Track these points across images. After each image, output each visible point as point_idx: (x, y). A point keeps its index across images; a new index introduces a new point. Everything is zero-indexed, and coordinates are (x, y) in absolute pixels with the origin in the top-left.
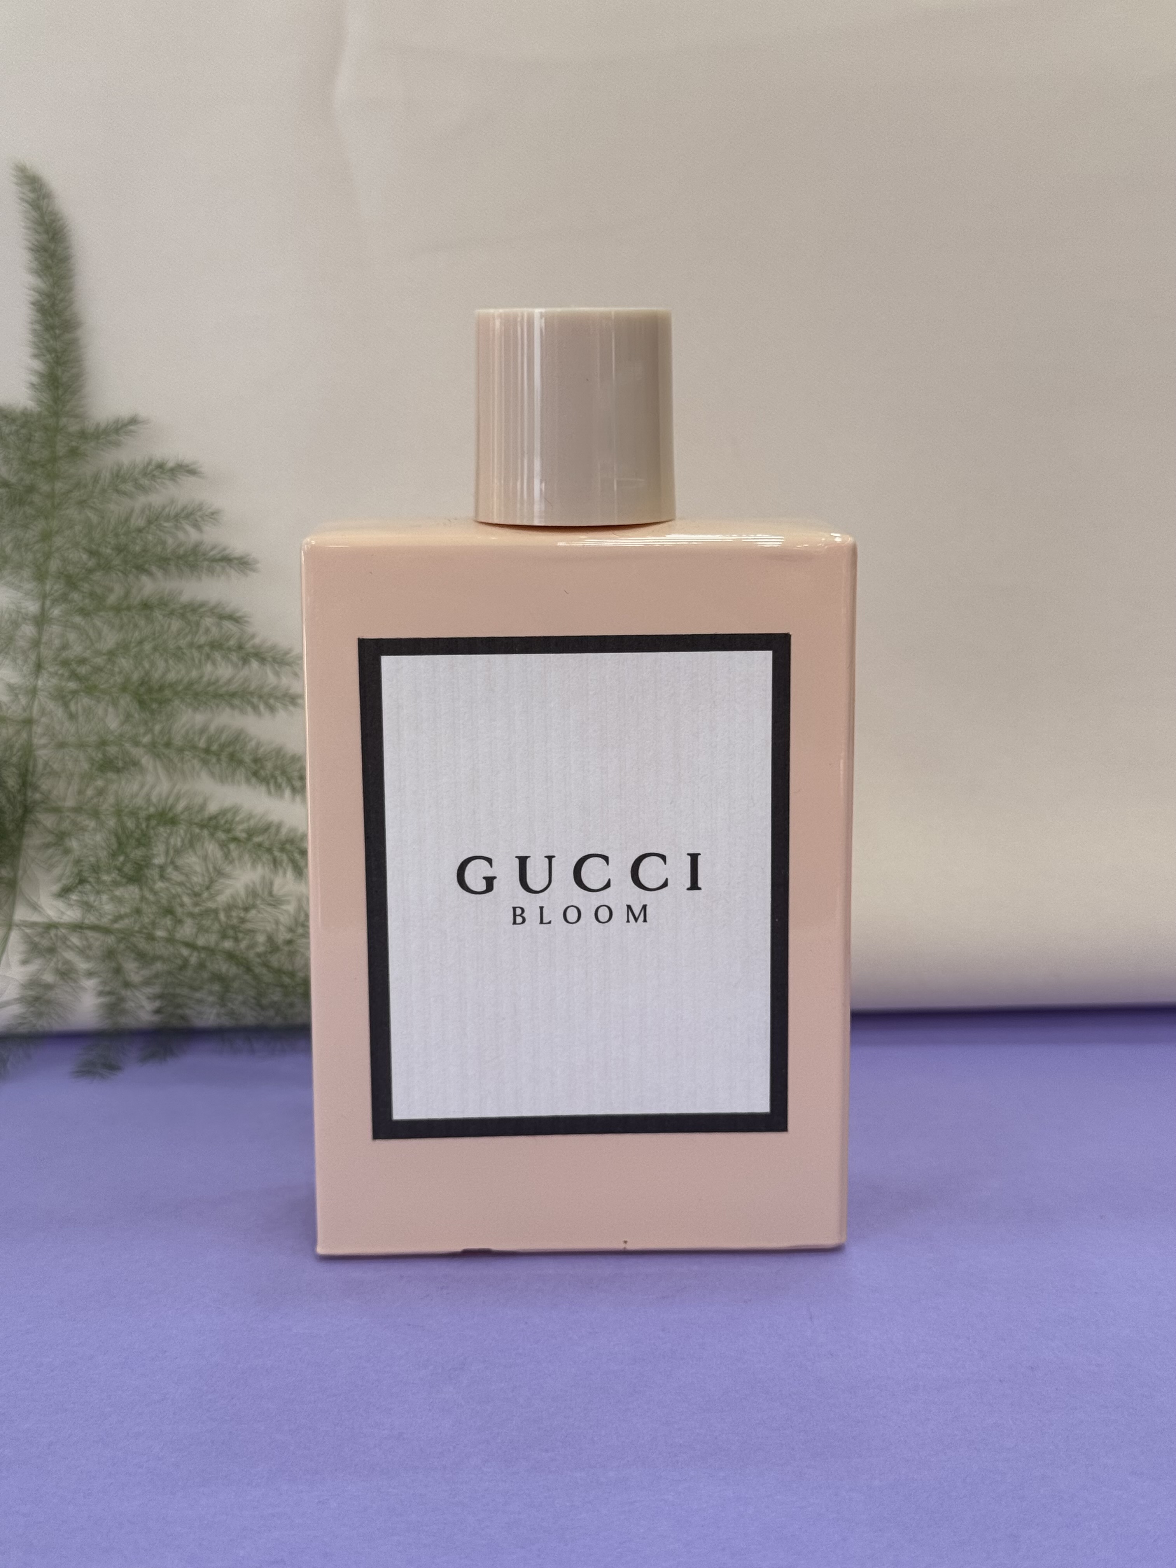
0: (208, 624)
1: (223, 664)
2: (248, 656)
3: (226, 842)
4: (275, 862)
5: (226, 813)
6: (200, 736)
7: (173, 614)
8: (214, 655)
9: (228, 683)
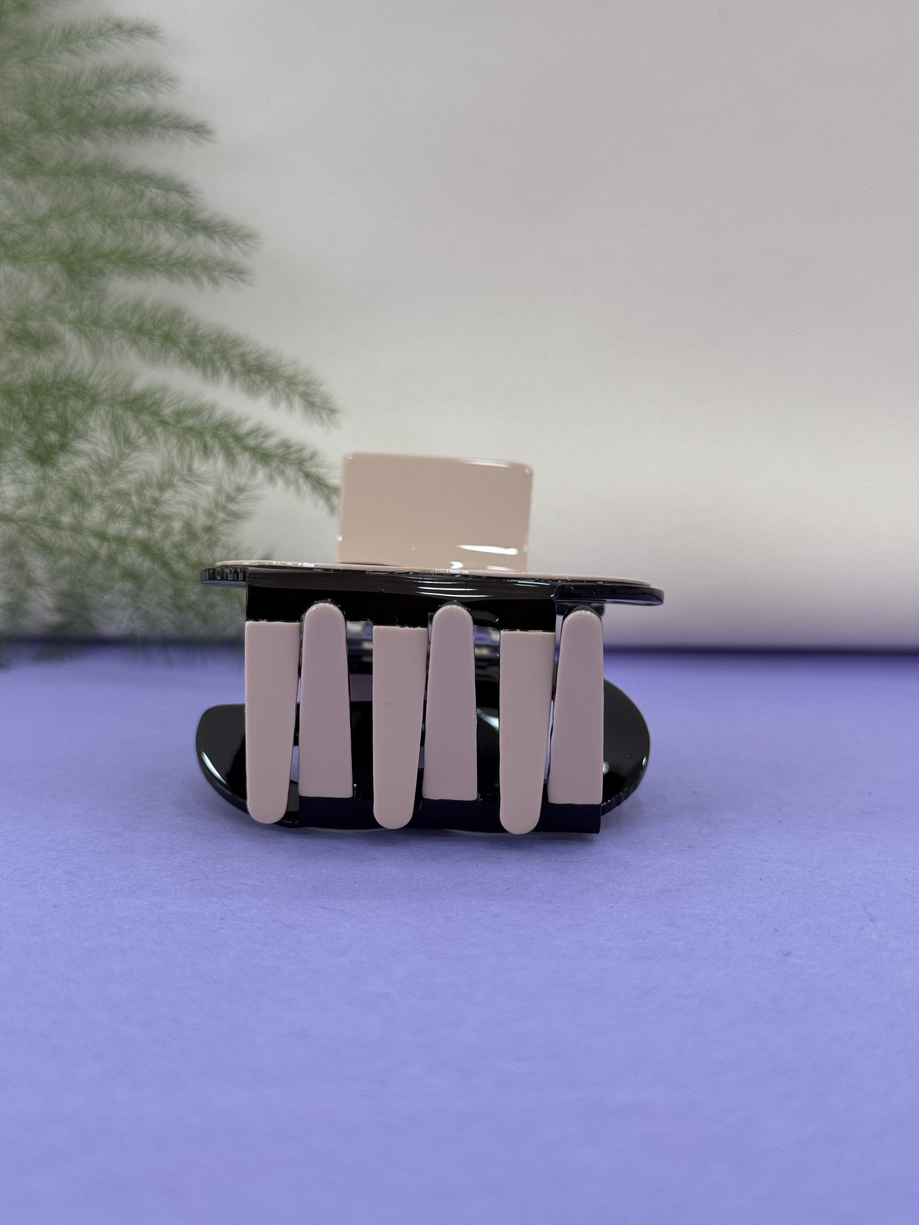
0: (154, 195)
1: (166, 235)
2: (195, 228)
3: (152, 425)
4: (205, 446)
5: (154, 393)
6: (133, 312)
7: (116, 182)
8: (157, 225)
9: (169, 253)
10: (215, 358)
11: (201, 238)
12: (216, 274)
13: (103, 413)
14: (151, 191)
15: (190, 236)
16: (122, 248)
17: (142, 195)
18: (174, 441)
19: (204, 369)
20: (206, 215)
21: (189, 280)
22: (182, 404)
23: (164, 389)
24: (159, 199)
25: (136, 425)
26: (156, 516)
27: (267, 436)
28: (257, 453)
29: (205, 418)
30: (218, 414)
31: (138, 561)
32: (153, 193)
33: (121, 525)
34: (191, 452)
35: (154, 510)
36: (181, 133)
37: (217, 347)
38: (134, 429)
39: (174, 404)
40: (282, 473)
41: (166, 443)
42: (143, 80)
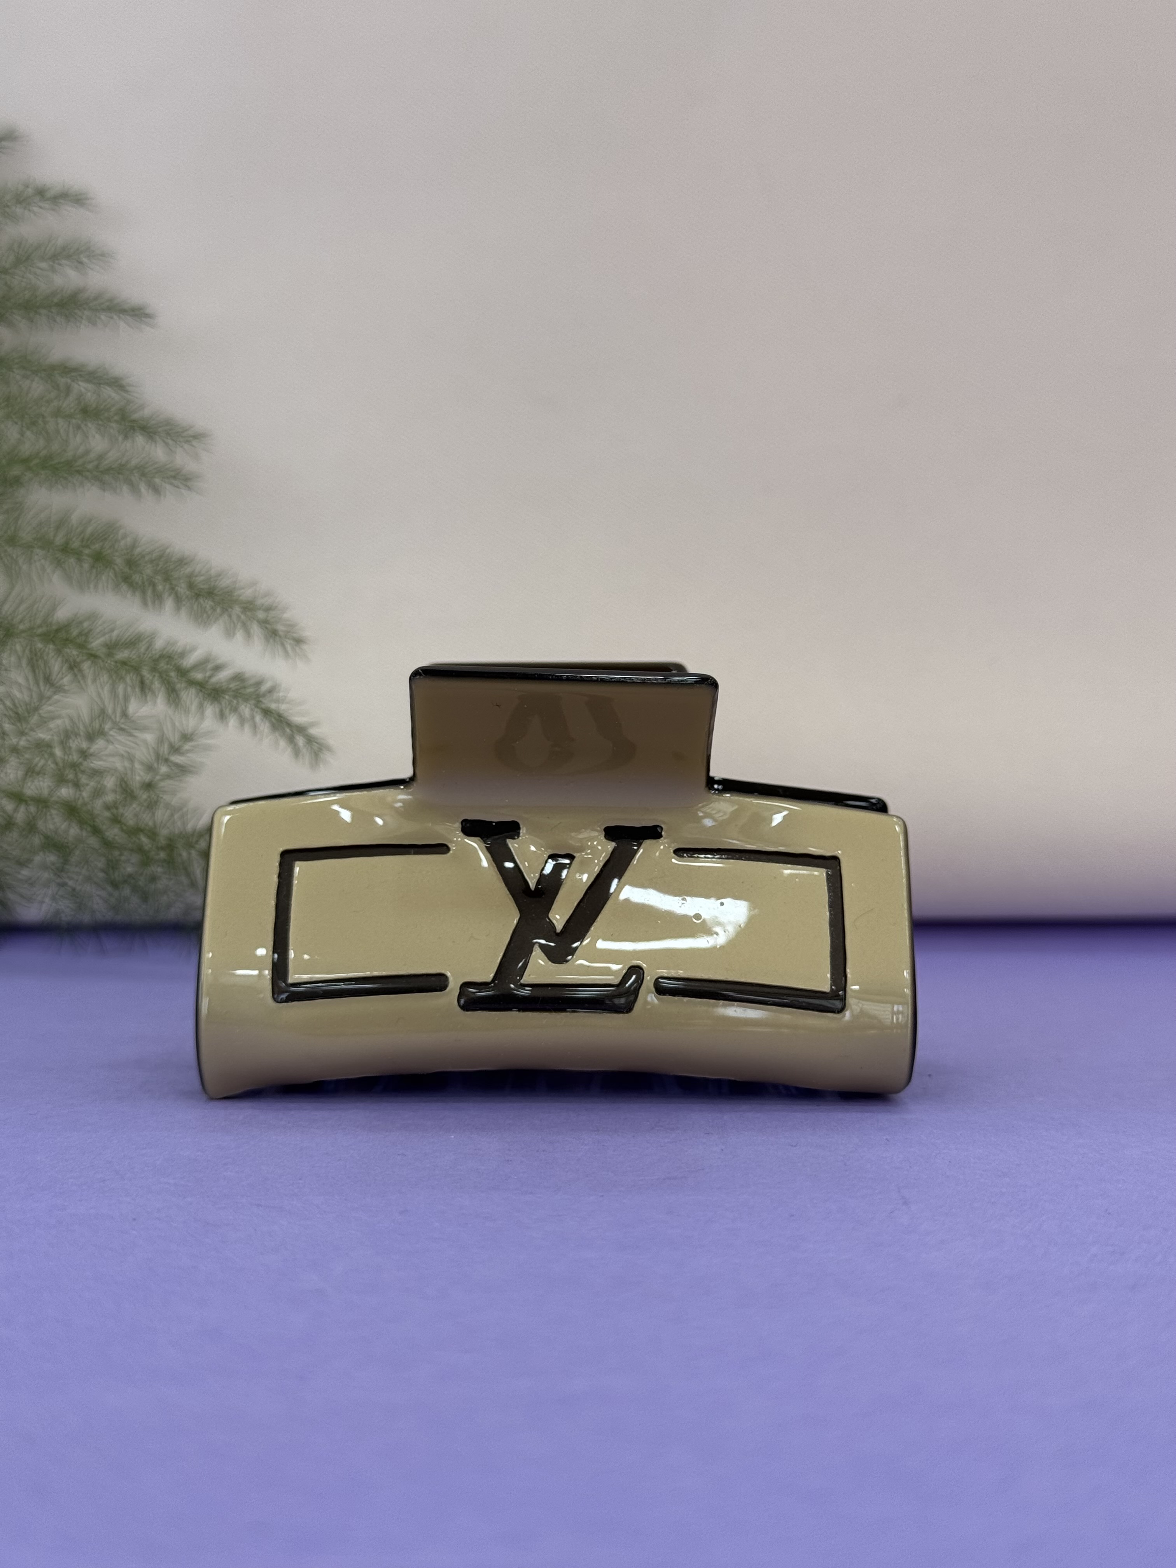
0: (83, 390)
1: (97, 436)
2: (133, 428)
3: (78, 660)
4: (142, 682)
5: (81, 623)
6: (58, 528)
7: (37, 375)
8: (86, 425)
9: (101, 457)
10: (157, 581)
11: (140, 440)
12: (157, 481)
13: (18, 647)
14: (79, 385)
15: (126, 437)
16: (44, 453)
17: (68, 390)
18: (105, 678)
19: (144, 592)
20: (146, 412)
21: (125, 488)
22: (115, 633)
23: (93, 617)
24: (89, 394)
25: (60, 659)
26: (83, 772)
27: (218, 668)
28: (204, 688)
29: (142, 650)
30: (159, 644)
31: (63, 827)
32: (82, 387)
33: (41, 783)
34: (125, 690)
35: (81, 764)
36: (115, 317)
37: (159, 568)
38: (56, 665)
39: (104, 634)
40: (235, 710)
41: (94, 681)
42: (68, 257)
